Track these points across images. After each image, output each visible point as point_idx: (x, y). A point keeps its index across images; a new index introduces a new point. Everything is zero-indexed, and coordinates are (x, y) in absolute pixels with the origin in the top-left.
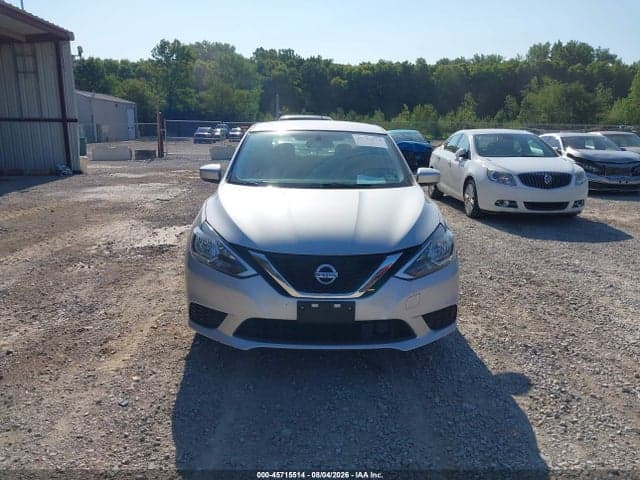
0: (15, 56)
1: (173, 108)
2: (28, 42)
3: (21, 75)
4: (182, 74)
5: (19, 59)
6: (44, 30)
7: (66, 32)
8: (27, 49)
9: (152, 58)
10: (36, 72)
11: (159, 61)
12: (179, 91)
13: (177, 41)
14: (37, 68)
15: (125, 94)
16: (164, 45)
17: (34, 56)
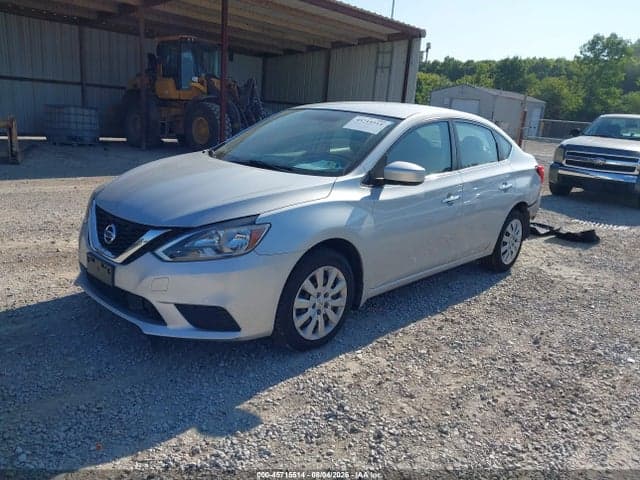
0: (378, 52)
1: (589, 110)
2: (389, 40)
3: (379, 70)
4: (611, 72)
5: (380, 56)
6: (397, 29)
7: (418, 30)
8: (388, 46)
9: (579, 54)
10: (390, 68)
11: (586, 58)
12: (601, 90)
13: (614, 36)
14: (391, 63)
15: (539, 93)
16: (597, 40)
17: (392, 52)
